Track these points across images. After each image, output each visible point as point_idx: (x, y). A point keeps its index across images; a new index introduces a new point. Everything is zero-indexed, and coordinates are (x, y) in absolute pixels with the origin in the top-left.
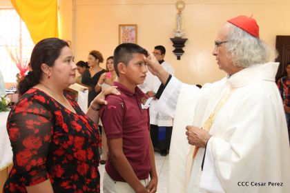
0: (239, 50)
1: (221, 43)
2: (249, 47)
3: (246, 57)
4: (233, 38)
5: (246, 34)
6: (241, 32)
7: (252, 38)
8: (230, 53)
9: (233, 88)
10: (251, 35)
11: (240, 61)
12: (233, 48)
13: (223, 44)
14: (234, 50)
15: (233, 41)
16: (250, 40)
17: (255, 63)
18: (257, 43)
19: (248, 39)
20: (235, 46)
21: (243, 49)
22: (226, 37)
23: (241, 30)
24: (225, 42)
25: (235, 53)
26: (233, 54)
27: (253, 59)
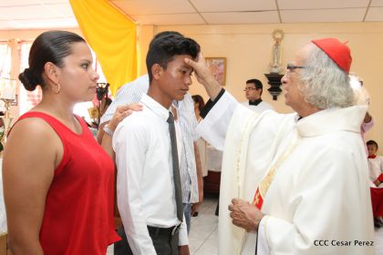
0: (317, 82)
1: (295, 67)
2: (332, 82)
3: (324, 93)
4: (313, 64)
5: (332, 62)
6: (325, 58)
7: (338, 71)
8: (303, 83)
9: (301, 136)
10: (339, 66)
11: (315, 96)
12: (308, 78)
13: (297, 70)
14: (311, 80)
15: (312, 69)
16: (335, 72)
17: (336, 105)
18: (343, 79)
19: (334, 71)
20: (313, 74)
21: (323, 83)
22: (304, 61)
23: (326, 56)
24: (300, 67)
25: (311, 86)
26: (307, 86)
27: (334, 99)
